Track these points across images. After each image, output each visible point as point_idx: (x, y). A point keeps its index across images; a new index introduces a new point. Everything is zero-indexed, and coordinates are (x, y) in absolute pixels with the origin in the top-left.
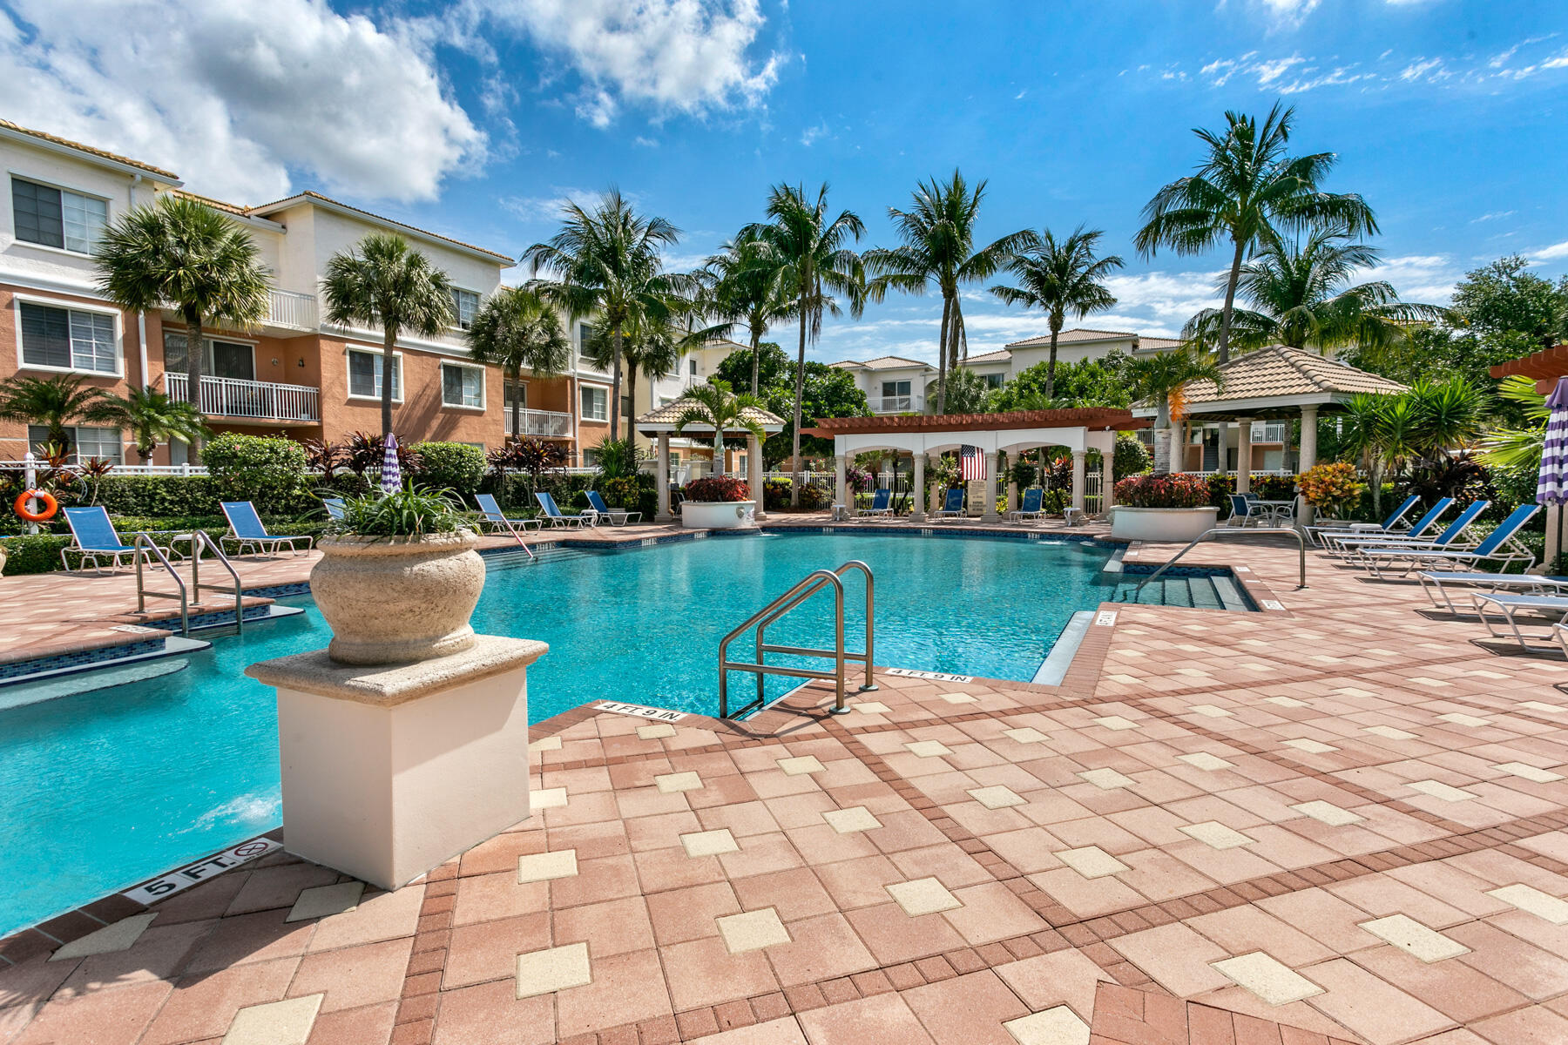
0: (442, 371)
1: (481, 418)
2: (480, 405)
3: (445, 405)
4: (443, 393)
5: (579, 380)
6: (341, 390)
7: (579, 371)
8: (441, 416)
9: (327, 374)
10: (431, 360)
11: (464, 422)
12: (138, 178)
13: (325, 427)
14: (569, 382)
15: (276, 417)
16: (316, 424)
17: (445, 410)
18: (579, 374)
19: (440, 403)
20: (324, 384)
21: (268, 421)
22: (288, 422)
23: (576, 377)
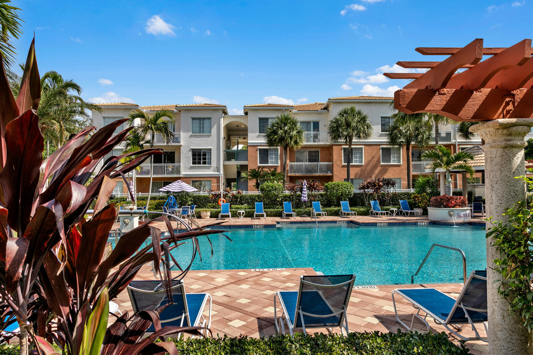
0: (381, 151)
1: (400, 168)
2: (400, 163)
3: (382, 163)
4: (381, 158)
5: (459, 145)
6: (340, 162)
7: (458, 140)
8: (379, 168)
9: (335, 157)
10: (376, 147)
11: (390, 170)
12: (284, 110)
13: (334, 176)
14: (452, 147)
15: (319, 173)
16: (331, 175)
17: (382, 166)
18: (458, 142)
19: (380, 162)
20: (334, 161)
21: (316, 175)
22: (321, 175)
23: (457, 144)
